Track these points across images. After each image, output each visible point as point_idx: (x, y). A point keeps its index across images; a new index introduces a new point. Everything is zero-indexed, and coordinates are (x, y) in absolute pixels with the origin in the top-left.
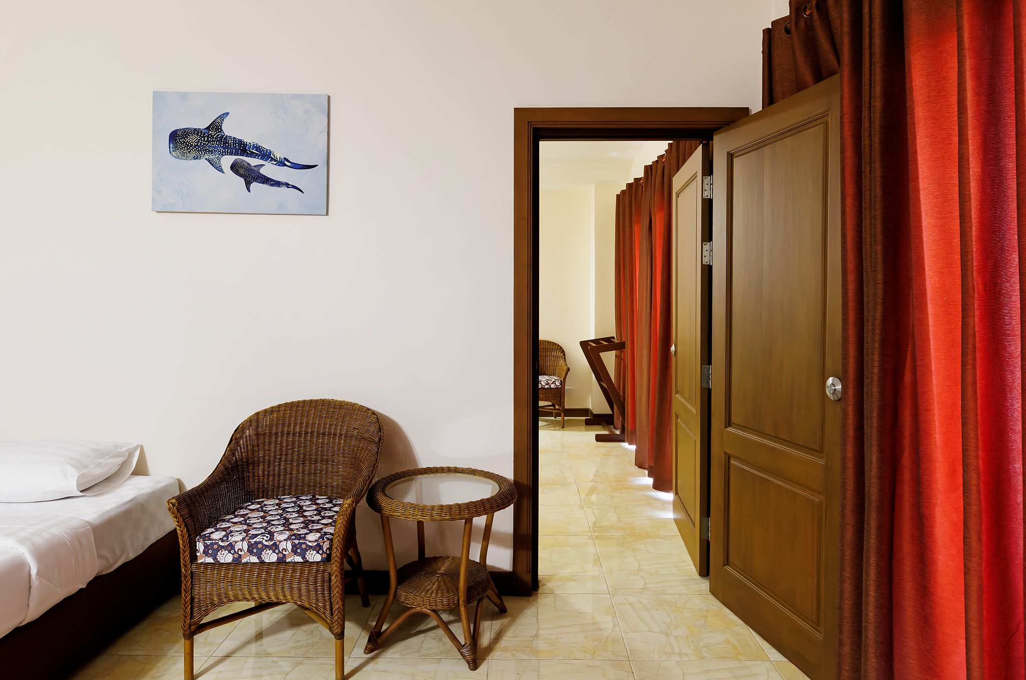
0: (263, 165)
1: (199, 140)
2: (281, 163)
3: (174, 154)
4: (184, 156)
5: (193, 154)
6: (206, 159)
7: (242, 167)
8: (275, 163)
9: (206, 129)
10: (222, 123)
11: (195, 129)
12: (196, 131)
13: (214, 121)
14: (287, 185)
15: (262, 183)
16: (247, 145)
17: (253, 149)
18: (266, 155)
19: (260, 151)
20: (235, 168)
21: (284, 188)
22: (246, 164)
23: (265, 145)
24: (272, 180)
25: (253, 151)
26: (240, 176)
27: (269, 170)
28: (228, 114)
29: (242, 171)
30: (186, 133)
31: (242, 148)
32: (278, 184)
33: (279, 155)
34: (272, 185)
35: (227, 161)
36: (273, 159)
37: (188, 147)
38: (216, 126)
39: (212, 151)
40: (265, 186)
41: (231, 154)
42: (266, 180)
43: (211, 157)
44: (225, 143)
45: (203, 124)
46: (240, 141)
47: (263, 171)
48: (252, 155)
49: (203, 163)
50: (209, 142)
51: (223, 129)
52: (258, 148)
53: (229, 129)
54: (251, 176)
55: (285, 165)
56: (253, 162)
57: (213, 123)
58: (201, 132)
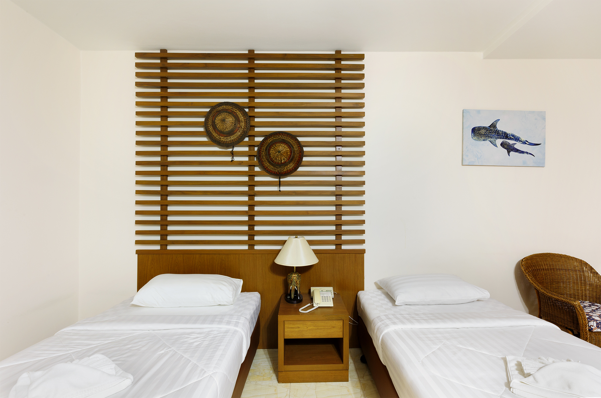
0: (516, 144)
1: (486, 132)
2: (524, 143)
3: (474, 138)
4: (478, 139)
5: (483, 138)
6: (489, 141)
7: (506, 144)
8: (521, 143)
9: (489, 127)
10: (496, 124)
11: (484, 127)
12: (484, 128)
13: (493, 123)
14: (527, 153)
15: (516, 152)
16: (508, 134)
17: (511, 136)
18: (517, 139)
19: (514, 137)
20: (502, 145)
21: (526, 154)
22: (508, 143)
23: (517, 134)
24: (520, 151)
25: (511, 137)
26: (505, 149)
27: (518, 146)
28: (499, 120)
29: (506, 146)
30: (480, 128)
31: (506, 136)
32: (523, 152)
33: (523, 139)
34: (520, 153)
35: (499, 141)
36: (520, 141)
37: (481, 135)
38: (493, 125)
39: (492, 137)
40: (517, 153)
41: (501, 138)
42: (517, 151)
43: (492, 140)
44: (498, 133)
45: (487, 124)
46: (505, 132)
47: (515, 146)
48: (510, 139)
49: (487, 142)
50: (490, 133)
51: (497, 127)
52: (513, 136)
53: (500, 127)
54: (510, 149)
55: (526, 144)
56: (511, 142)
57: (492, 124)
58: (487, 128)
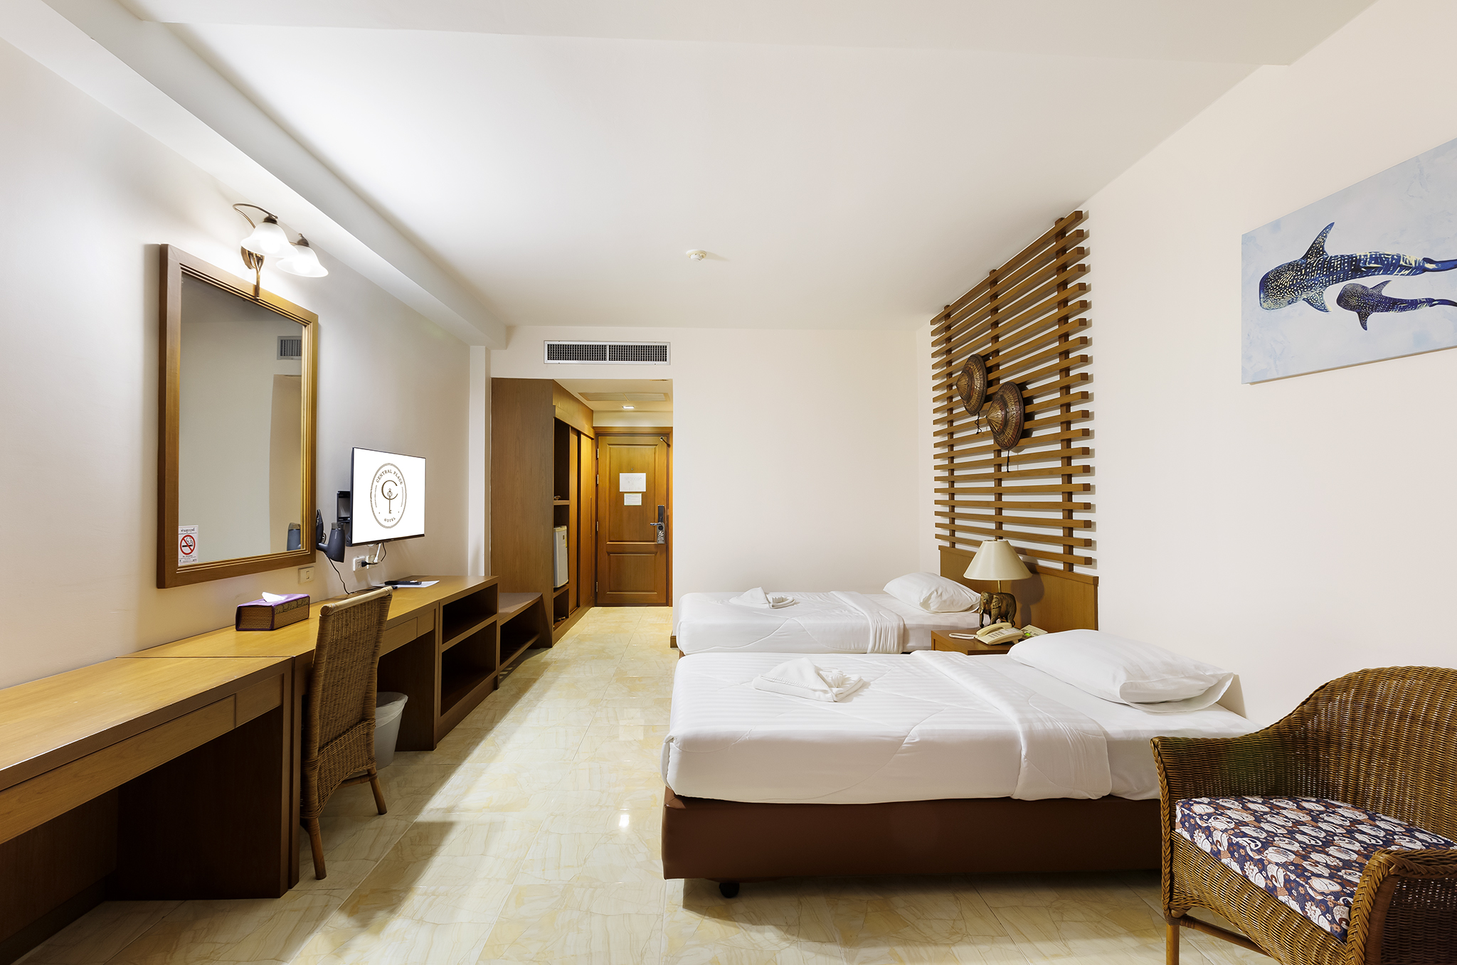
0: (1387, 282)
1: (1295, 276)
2: (1419, 269)
3: (1265, 305)
4: (1277, 304)
5: (1288, 297)
6: (1304, 299)
7: (1353, 295)
8: (1407, 272)
9: (1303, 258)
10: (1324, 241)
11: (1290, 264)
12: (1291, 266)
13: (1314, 243)
14: (1430, 302)
15: (1387, 311)
16: (1360, 260)
17: (1369, 263)
18: (1390, 265)
19: (1382, 262)
20: (1343, 301)
21: (1425, 309)
22: (1360, 290)
23: (1389, 250)
24: (1402, 301)
25: (1371, 265)
26: (1351, 310)
27: (1398, 286)
28: (1332, 224)
29: (1353, 302)
30: (1278, 272)
31: (1354, 267)
32: (1413, 304)
33: (1413, 257)
34: (1403, 309)
35: (1333, 291)
36: (1403, 268)
37: (1281, 290)
38: (1316, 249)
39: (1311, 285)
40: (1392, 315)
41: (1337, 281)
42: (1391, 304)
43: (1311, 294)
44: (1328, 269)
45: (1297, 253)
46: (1351, 257)
47: (1387, 292)
48: (1370, 272)
49: (1301, 305)
51: (1325, 249)
52: (1377, 258)
53: (1333, 248)
54: (1367, 305)
55: (1426, 270)
56: (1369, 282)
57: (1312, 246)
58: (1297, 264)
